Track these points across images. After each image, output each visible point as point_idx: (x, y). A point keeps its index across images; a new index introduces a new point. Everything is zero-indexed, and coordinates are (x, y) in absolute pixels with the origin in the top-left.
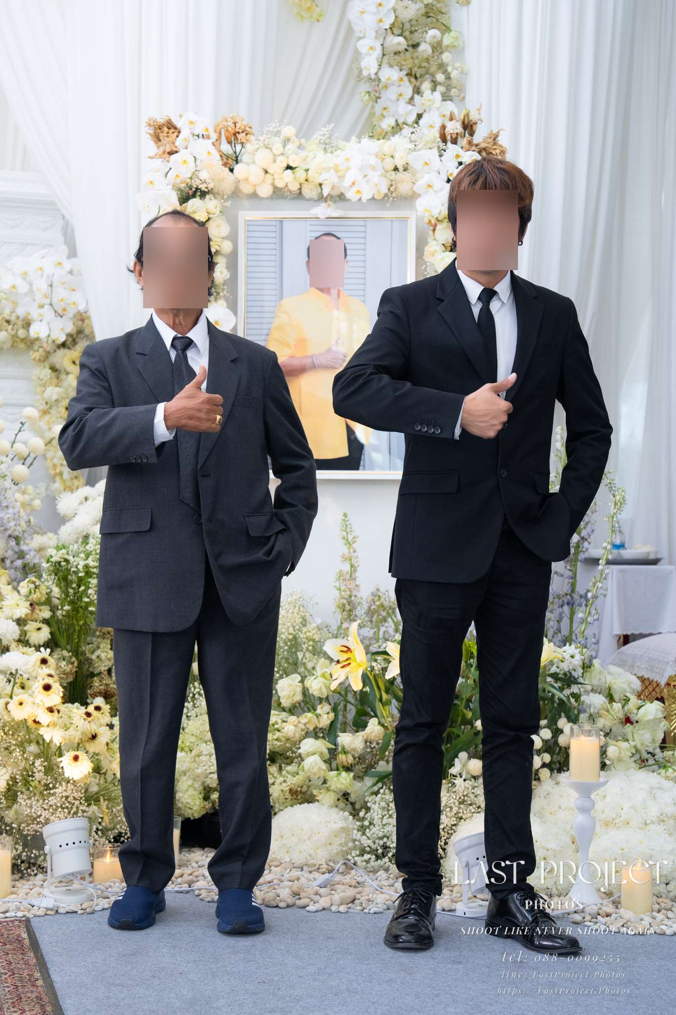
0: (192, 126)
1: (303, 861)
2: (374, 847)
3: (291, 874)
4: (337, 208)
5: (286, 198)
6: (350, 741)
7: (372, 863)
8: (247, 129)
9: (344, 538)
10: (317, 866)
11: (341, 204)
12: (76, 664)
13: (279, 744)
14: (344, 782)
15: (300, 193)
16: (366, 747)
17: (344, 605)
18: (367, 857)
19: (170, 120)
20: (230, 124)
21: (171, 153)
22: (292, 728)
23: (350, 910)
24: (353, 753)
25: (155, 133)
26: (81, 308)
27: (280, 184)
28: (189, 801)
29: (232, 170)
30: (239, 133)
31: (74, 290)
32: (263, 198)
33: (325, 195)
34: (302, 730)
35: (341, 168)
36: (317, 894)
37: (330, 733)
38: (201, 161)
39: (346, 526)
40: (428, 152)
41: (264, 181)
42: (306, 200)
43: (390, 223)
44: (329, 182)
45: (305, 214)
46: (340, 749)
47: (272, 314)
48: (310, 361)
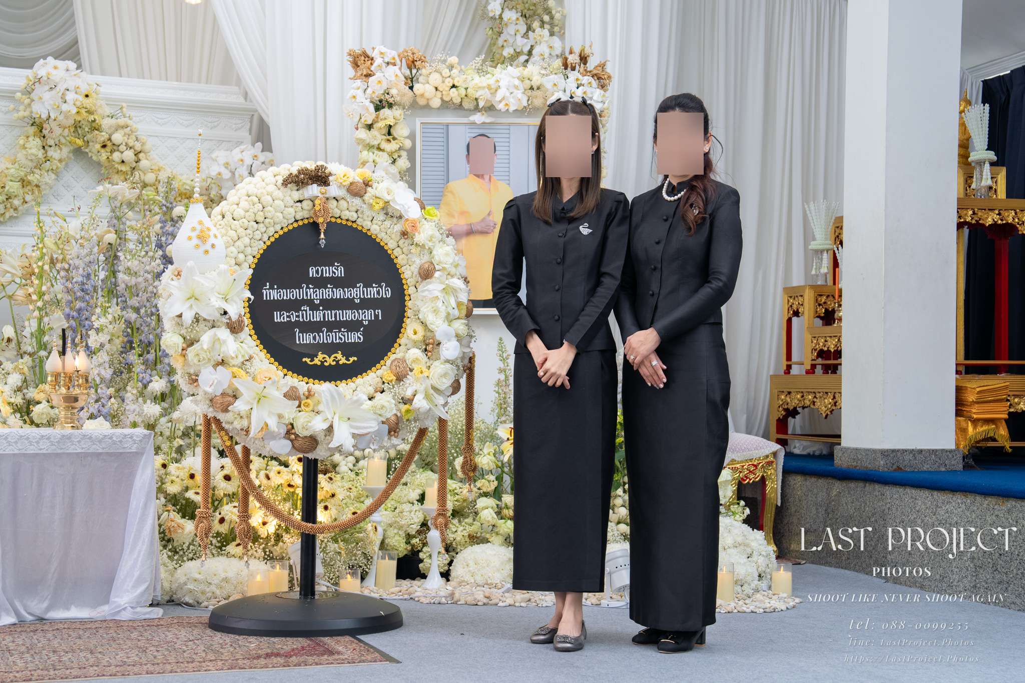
0: (382, 56)
4: (489, 116)
5: (451, 108)
8: (422, 58)
9: (500, 355)
11: (492, 113)
15: (461, 105)
19: (366, 51)
20: (409, 54)
21: (368, 76)
25: (354, 61)
27: (447, 99)
29: (411, 88)
30: (416, 61)
32: (434, 109)
33: (481, 106)
34: (478, 492)
35: (493, 87)
37: (496, 494)
38: (391, 81)
40: (556, 76)
41: (435, 96)
42: (464, 109)
43: (527, 127)
44: (484, 97)
45: (465, 120)
46: (503, 506)
47: (441, 194)
48: (469, 227)
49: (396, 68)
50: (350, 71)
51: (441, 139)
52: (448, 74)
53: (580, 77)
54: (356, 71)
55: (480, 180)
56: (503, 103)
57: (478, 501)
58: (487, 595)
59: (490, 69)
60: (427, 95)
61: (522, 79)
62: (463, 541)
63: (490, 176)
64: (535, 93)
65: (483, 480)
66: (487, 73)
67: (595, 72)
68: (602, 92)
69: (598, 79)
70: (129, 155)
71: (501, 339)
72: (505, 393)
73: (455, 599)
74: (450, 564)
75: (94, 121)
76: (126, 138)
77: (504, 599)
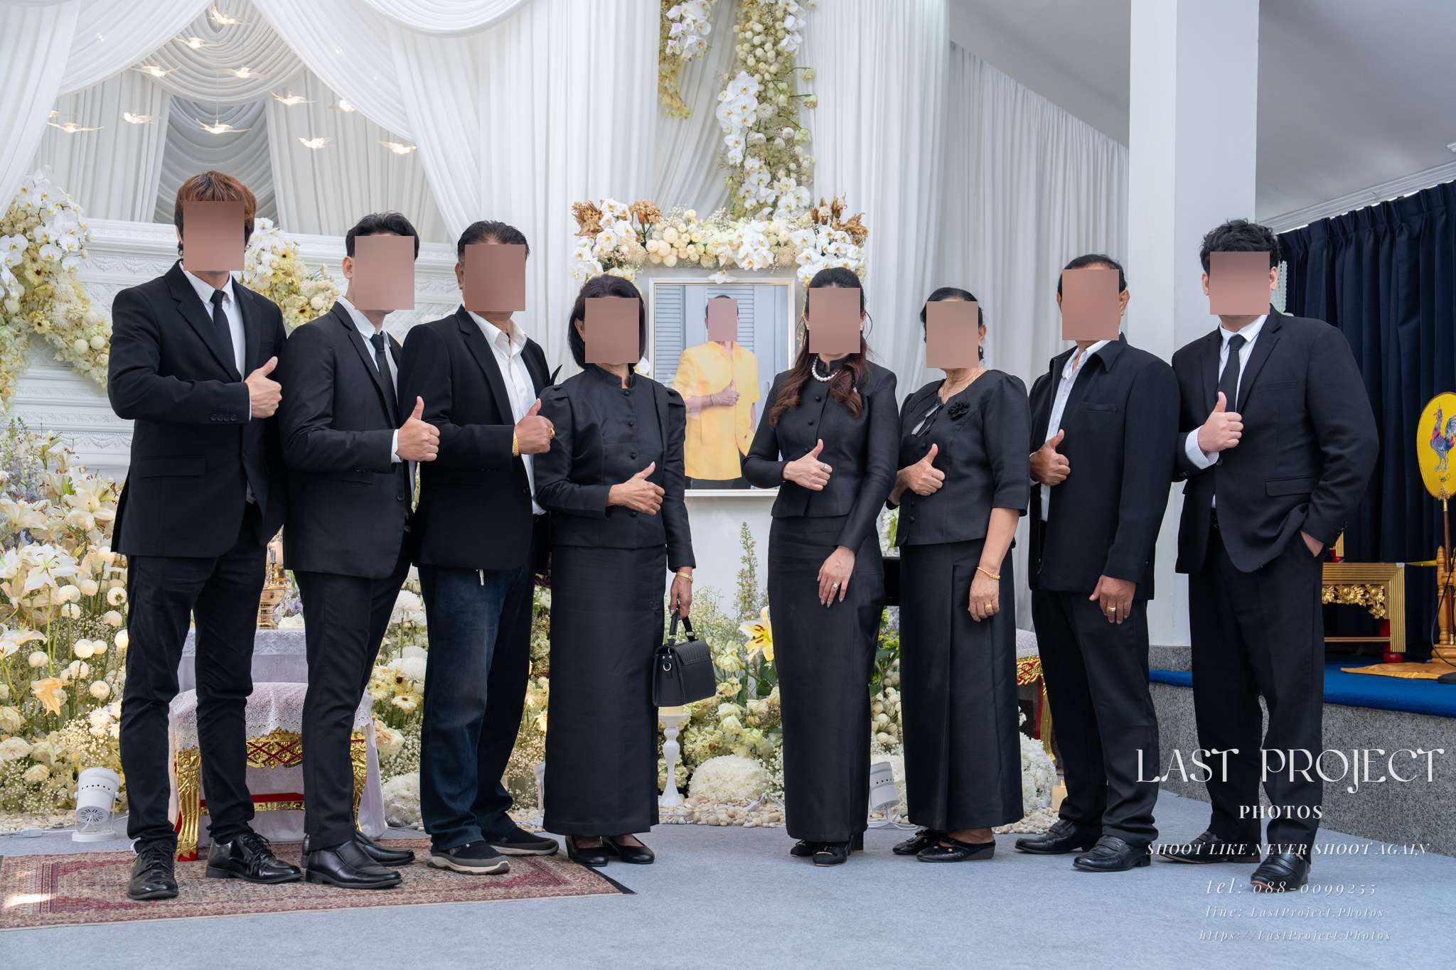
0: (612, 210)
4: (731, 275)
5: (687, 267)
6: (757, 705)
8: (656, 211)
11: (732, 271)
14: (755, 736)
15: (700, 263)
16: (770, 710)
17: (745, 597)
20: (643, 207)
21: (596, 231)
24: (760, 714)
25: (580, 215)
27: (683, 256)
29: (644, 245)
30: (649, 214)
32: (669, 267)
33: (721, 265)
34: (718, 698)
35: (734, 243)
37: (740, 699)
38: (622, 238)
39: (746, 533)
40: (805, 231)
41: (670, 254)
42: (703, 268)
43: (773, 288)
44: (725, 254)
45: (704, 280)
46: (748, 712)
47: (677, 362)
48: (708, 399)
49: (627, 223)
50: (575, 226)
51: (677, 301)
52: (685, 229)
53: (833, 231)
54: (582, 227)
55: (720, 347)
56: (747, 261)
57: (720, 707)
58: (730, 813)
59: (731, 223)
60: (661, 252)
61: (767, 235)
62: (703, 752)
63: (732, 343)
64: (782, 249)
65: (726, 684)
66: (728, 227)
67: (849, 226)
68: (857, 248)
69: (852, 233)
71: (745, 525)
72: (750, 585)
73: (695, 819)
74: (689, 778)
75: (292, 284)
77: (750, 818)
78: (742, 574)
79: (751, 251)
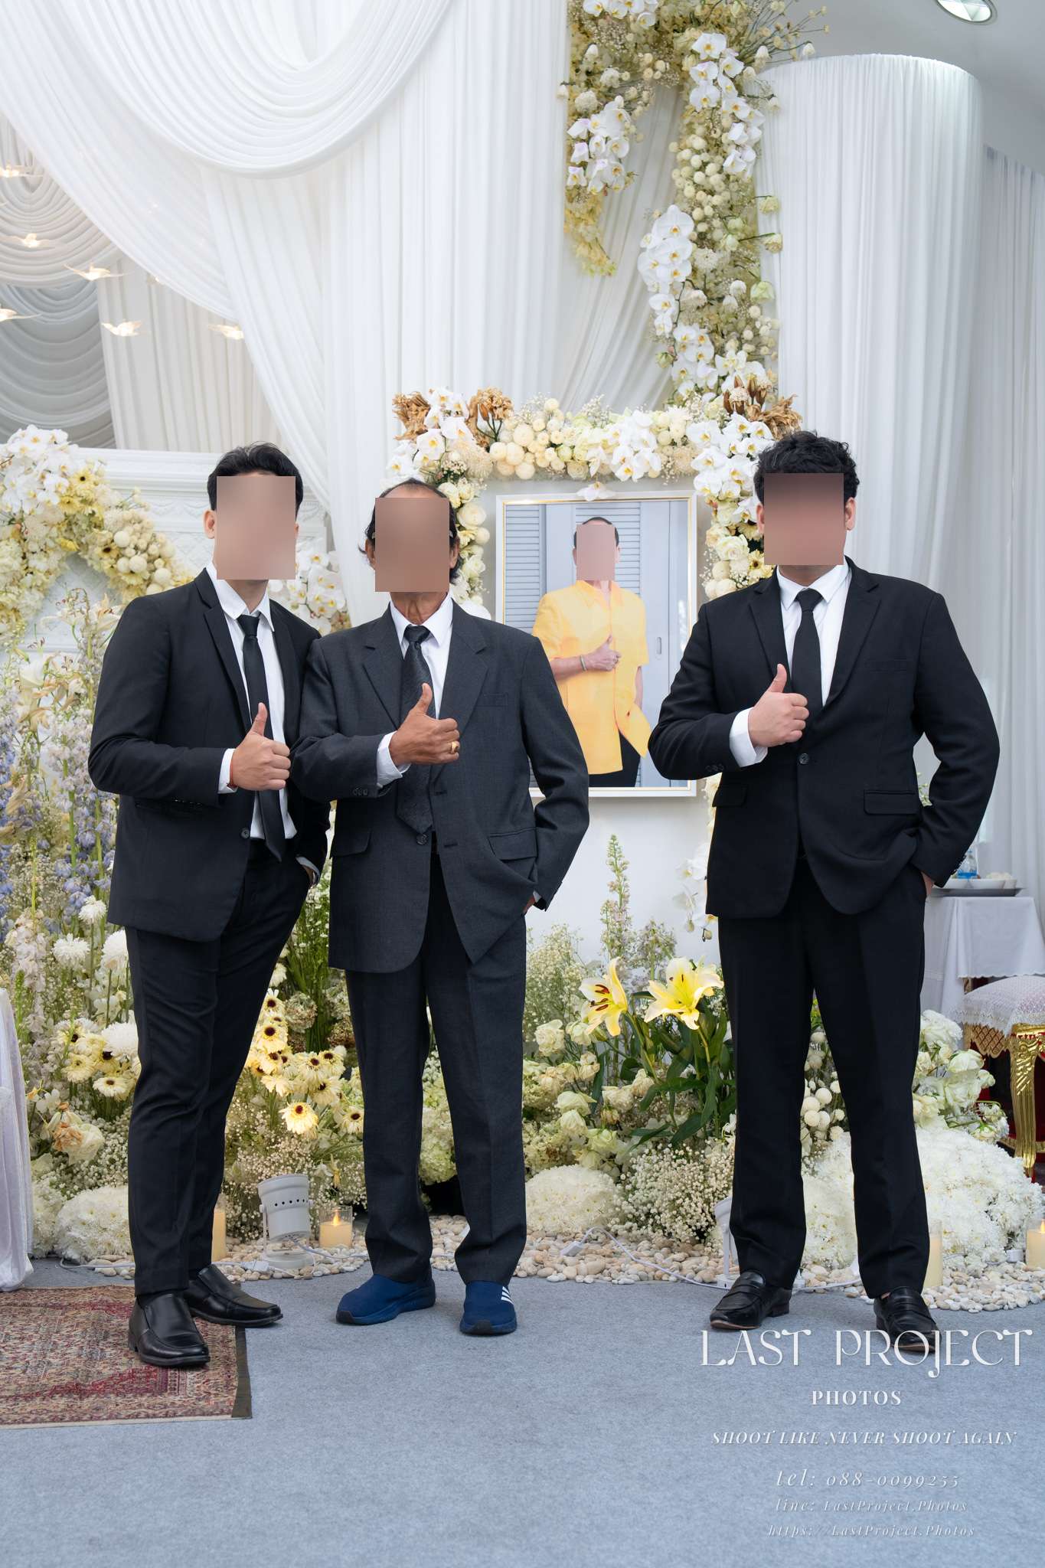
0: (442, 402)
1: (557, 1229)
2: (637, 1214)
3: (543, 1243)
4: (607, 489)
5: (551, 478)
6: (617, 1095)
7: (634, 1232)
8: (505, 403)
9: (612, 864)
10: (573, 1235)
11: (612, 484)
12: (315, 1009)
13: (537, 1098)
14: (606, 1140)
15: (566, 473)
16: (635, 1101)
17: (613, 941)
18: (628, 1224)
19: (420, 396)
20: (485, 398)
21: (419, 433)
22: (549, 1080)
23: (598, 1281)
24: (619, 1108)
25: (403, 412)
26: (340, 606)
27: (542, 464)
28: (434, 1161)
29: (488, 449)
30: (496, 408)
31: (332, 587)
32: (525, 480)
33: (593, 474)
34: (562, 1082)
35: (610, 444)
36: (563, 1263)
37: (594, 1086)
38: (452, 440)
39: (614, 850)
40: (709, 424)
41: (524, 461)
42: (570, 480)
43: (665, 505)
44: (597, 459)
45: (570, 496)
46: (601, 1105)
47: (535, 611)
48: (578, 662)
49: (461, 420)
50: (398, 427)
51: (535, 527)
52: (543, 426)
53: (746, 423)
54: (407, 427)
55: (594, 589)
56: (623, 468)
57: (559, 1098)
60: (511, 459)
61: (656, 430)
62: (539, 1159)
63: (609, 582)
64: (679, 450)
66: (608, 421)
67: (773, 414)
69: (777, 425)
70: (138, 562)
71: (614, 838)
72: (619, 923)
75: (93, 514)
76: (135, 538)
78: (608, 907)
79: (629, 454)
